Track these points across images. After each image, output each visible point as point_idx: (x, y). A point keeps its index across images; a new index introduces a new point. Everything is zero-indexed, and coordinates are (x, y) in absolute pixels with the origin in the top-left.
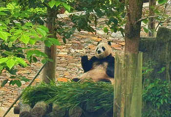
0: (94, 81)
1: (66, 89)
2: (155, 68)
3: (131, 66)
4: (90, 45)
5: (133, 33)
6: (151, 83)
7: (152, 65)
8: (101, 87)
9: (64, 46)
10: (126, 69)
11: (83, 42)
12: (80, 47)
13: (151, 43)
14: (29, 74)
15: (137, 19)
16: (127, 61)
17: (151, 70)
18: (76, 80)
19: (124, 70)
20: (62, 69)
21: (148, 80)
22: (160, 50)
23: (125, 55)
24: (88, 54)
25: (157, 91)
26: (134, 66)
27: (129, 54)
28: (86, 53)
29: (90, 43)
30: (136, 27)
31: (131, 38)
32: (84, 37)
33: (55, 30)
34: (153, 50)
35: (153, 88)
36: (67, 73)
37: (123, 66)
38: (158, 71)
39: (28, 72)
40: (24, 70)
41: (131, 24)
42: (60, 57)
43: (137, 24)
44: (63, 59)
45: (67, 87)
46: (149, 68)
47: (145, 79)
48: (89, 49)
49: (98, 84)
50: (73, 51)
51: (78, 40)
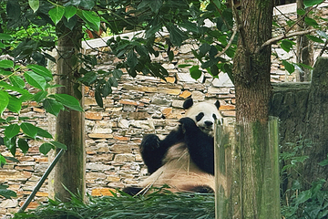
0: (174, 192)
1: (108, 212)
2: (313, 155)
3: (252, 151)
4: (163, 108)
5: (253, 73)
6: (305, 189)
7: (305, 148)
8: (191, 205)
9: (103, 114)
10: (242, 160)
11: (148, 101)
12: (141, 113)
13: (300, 96)
14: (24, 182)
15: (261, 40)
16: (241, 140)
17: (304, 159)
18: (132, 191)
19: (237, 161)
20: (100, 167)
21: (297, 183)
22: (322, 112)
23: (237, 126)
24: (160, 129)
25: (319, 208)
26: (259, 151)
27: (246, 123)
28: (156, 127)
29: (164, 103)
30: (261, 59)
31: (248, 86)
32: (150, 90)
33: (77, 75)
34: (306, 112)
35: (310, 200)
36: (113, 177)
37: (233, 153)
38: (319, 161)
39: (21, 177)
40: (13, 174)
41: (248, 54)
42: (94, 139)
43: (261, 51)
44: (102, 145)
45: (111, 208)
46: (298, 154)
47: (290, 180)
48: (164, 117)
49: (182, 197)
50: (124, 124)
51: (137, 98)
